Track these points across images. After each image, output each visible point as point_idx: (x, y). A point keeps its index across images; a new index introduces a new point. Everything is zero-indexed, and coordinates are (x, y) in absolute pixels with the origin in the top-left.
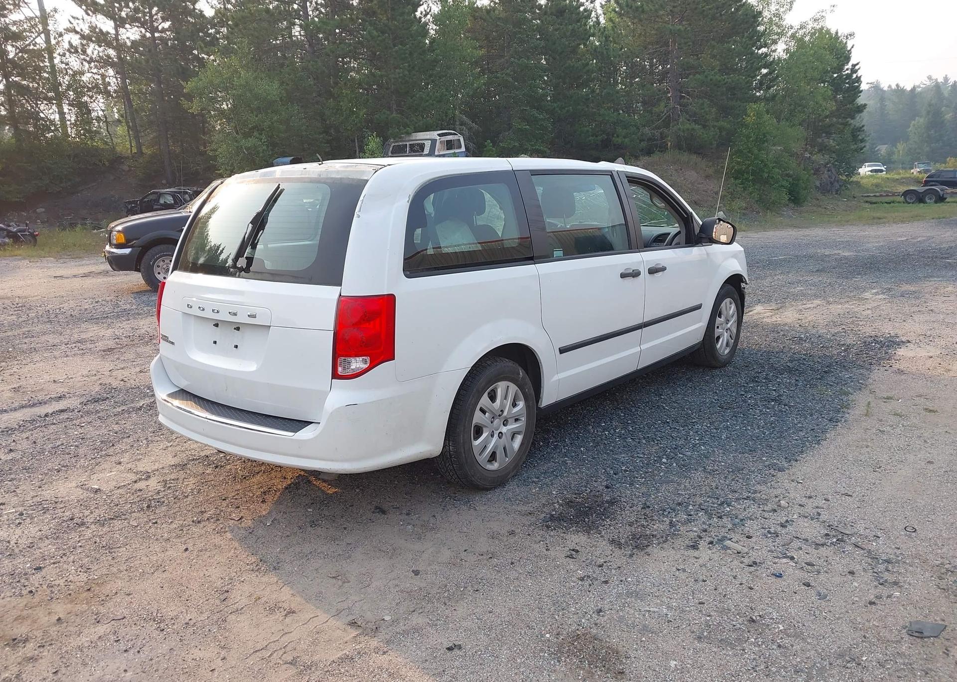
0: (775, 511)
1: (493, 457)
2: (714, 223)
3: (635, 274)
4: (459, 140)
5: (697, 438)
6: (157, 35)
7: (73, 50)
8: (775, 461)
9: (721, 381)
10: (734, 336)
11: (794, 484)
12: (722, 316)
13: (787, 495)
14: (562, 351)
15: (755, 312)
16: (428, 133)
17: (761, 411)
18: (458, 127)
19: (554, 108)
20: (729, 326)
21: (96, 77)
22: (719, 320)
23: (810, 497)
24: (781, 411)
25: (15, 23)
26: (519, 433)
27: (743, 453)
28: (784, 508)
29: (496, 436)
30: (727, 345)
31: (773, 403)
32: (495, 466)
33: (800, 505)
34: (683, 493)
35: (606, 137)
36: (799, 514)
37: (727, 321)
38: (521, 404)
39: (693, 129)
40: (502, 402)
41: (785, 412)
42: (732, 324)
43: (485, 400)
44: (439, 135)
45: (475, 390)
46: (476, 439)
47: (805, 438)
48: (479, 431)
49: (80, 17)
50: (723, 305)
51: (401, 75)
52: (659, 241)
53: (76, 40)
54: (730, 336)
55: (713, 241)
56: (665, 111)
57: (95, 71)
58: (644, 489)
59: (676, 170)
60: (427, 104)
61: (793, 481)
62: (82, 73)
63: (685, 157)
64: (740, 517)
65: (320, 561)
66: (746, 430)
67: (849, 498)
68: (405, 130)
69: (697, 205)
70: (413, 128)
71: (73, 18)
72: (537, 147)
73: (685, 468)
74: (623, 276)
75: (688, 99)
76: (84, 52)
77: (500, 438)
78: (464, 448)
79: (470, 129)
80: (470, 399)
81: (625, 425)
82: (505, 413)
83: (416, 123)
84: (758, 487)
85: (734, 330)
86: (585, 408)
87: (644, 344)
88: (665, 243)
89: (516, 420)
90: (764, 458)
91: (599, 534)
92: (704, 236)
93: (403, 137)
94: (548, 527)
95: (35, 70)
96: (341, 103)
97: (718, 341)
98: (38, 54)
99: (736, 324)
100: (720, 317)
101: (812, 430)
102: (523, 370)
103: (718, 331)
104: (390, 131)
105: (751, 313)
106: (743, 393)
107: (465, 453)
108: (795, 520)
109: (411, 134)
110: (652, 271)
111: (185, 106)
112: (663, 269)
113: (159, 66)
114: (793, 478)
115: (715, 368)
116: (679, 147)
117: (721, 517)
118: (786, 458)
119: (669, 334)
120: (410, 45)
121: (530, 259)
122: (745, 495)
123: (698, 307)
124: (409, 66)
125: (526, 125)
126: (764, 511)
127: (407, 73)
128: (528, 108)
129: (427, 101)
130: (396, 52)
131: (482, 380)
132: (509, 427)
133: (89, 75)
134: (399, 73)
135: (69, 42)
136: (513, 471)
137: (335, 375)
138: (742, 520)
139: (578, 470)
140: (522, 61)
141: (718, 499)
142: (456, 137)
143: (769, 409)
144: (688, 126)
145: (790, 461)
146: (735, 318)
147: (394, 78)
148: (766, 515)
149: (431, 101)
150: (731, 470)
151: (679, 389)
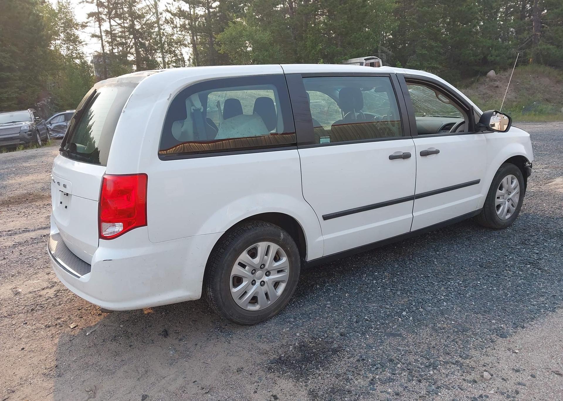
0: (475, 382)
1: (254, 300)
2: (491, 115)
3: (407, 156)
4: (379, 62)
5: (444, 294)
6: (211, 10)
7: (167, 22)
8: (502, 326)
9: (494, 242)
10: (516, 205)
11: (509, 353)
12: (504, 189)
13: (496, 364)
14: (326, 218)
15: (554, 183)
16: (358, 58)
17: (514, 272)
18: (380, 54)
19: (446, 39)
20: (510, 196)
21: (180, 36)
22: (499, 192)
23: (517, 371)
24: (532, 274)
25: (139, 10)
26: (283, 281)
27: (477, 314)
28: (486, 380)
29: (258, 283)
30: (508, 211)
31: (529, 266)
32: (256, 308)
33: (503, 379)
34: (402, 349)
35: (483, 57)
36: (498, 389)
37: (509, 193)
38: (284, 259)
39: (548, 49)
40: (262, 259)
41: (536, 275)
42: (514, 195)
43: (244, 257)
44: (365, 60)
45: (232, 249)
46: (235, 286)
47: (543, 304)
48: (238, 280)
49: (171, 3)
50: (504, 180)
51: (343, 23)
52: (446, 129)
53: (168, 16)
54: (512, 205)
55: (489, 129)
56: (528, 37)
57: (180, 33)
58: (371, 341)
59: (534, 78)
60: (359, 40)
61: (509, 349)
62: (173, 35)
63: (542, 68)
64: (439, 383)
65: (92, 373)
66: (491, 290)
67: (558, 377)
68: (344, 58)
69: (548, 101)
70: (349, 56)
71: (168, 3)
72: (432, 65)
73: (419, 322)
74: (392, 158)
75: (547, 27)
76: (173, 23)
77: (261, 285)
78: (221, 294)
79: (388, 55)
80: (227, 256)
81: (393, 275)
82: (267, 266)
83: (352, 53)
84: (473, 352)
85: (517, 200)
86: (372, 257)
87: (416, 212)
88: (450, 131)
89: (279, 272)
90: (494, 321)
91: (305, 383)
92: (482, 125)
93: (343, 62)
94: (270, 369)
95: (148, 34)
96: (307, 43)
97: (498, 209)
98: (151, 26)
99: (518, 195)
100: (501, 189)
101: (554, 296)
102: (285, 233)
103: (497, 202)
104: (335, 59)
105: (550, 184)
106: (507, 254)
107: (222, 298)
108: (490, 396)
109: (348, 59)
110: (424, 154)
111: (217, 49)
112: (437, 152)
113: (210, 28)
114: (511, 346)
115: (495, 229)
116: (538, 61)
117: (420, 381)
118: (514, 324)
119: (444, 204)
120: (350, 4)
121: (295, 145)
122: (457, 358)
123: (477, 182)
124: (348, 17)
125: (425, 51)
126: (464, 380)
127: (346, 21)
128: (427, 40)
129: (359, 39)
130: (340, 9)
131: (240, 242)
132: (271, 277)
133: (176, 35)
134: (341, 22)
135: (166, 18)
136: (274, 312)
137: (101, 236)
138: (438, 388)
139: (330, 314)
140: (424, 9)
141: (428, 359)
142: (377, 61)
143: (521, 271)
144: (544, 46)
145: (517, 327)
146: (518, 189)
147: (338, 26)
148: (465, 384)
149: (361, 39)
150: (456, 330)
151: (455, 247)
